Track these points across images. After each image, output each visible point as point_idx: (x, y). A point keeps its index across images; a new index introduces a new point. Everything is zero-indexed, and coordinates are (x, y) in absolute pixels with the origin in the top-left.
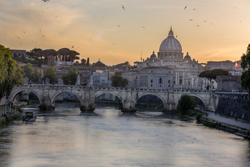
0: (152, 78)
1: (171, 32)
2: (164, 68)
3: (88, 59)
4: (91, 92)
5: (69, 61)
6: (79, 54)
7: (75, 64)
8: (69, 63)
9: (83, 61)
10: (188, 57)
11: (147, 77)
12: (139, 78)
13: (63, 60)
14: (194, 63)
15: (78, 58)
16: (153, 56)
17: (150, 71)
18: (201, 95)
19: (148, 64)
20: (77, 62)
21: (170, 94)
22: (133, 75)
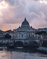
0: (19, 35)
1: (25, 19)
2: (23, 31)
10: (31, 27)
12: (15, 35)
14: (34, 29)
16: (19, 27)
17: (18, 33)
18: (36, 41)
19: (18, 30)
21: (26, 41)
22: (13, 34)
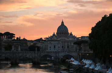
0: (50, 46)
1: (63, 23)
2: (56, 40)
3: (20, 37)
4: (17, 54)
5: (10, 38)
6: (15, 35)
7: (13, 40)
8: (10, 40)
9: (17, 38)
11: (48, 45)
12: (44, 46)
13: (6, 38)
15: (15, 37)
17: (49, 43)
18: (73, 54)
19: (51, 39)
20: (14, 39)
21: (57, 54)
22: (41, 44)
